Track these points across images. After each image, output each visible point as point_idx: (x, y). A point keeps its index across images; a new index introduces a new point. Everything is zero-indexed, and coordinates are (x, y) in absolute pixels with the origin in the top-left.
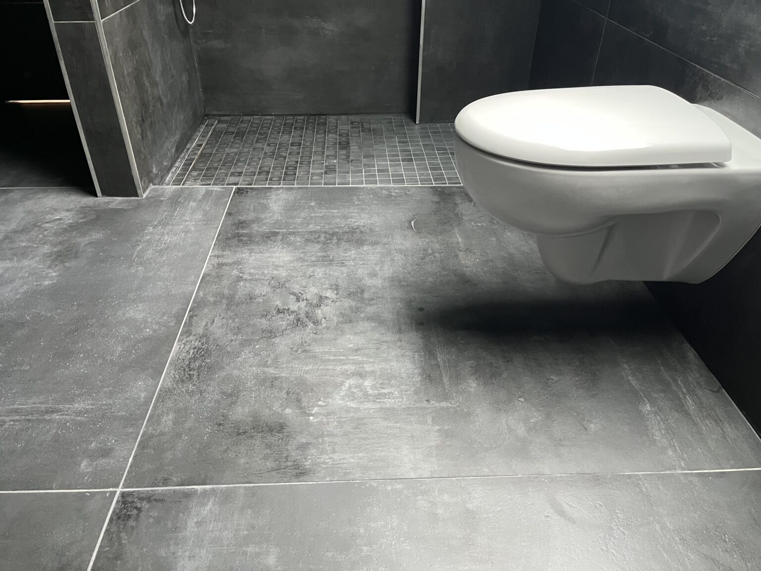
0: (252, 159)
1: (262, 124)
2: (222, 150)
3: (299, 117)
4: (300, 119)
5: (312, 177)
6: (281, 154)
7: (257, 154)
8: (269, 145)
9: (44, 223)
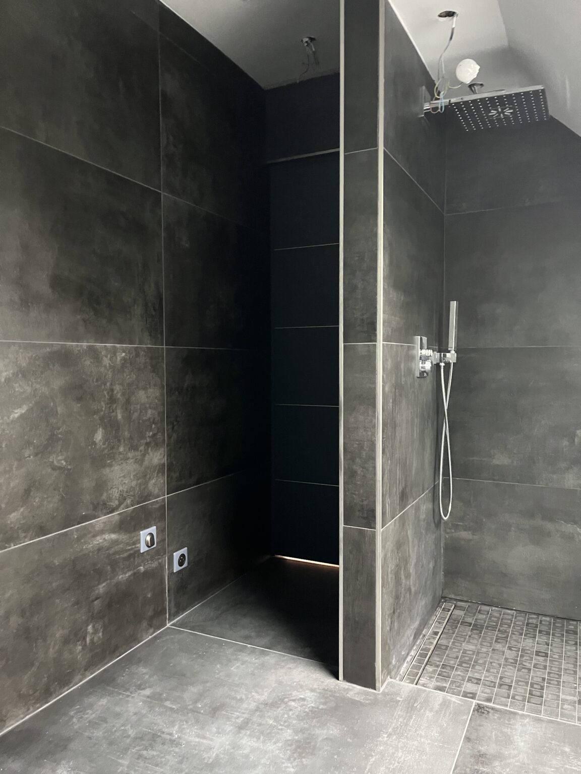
0: (491, 663)
1: (502, 619)
2: (459, 645)
3: (543, 618)
4: (545, 621)
5: (563, 704)
6: (525, 664)
7: (497, 657)
8: (510, 648)
9: (290, 700)
